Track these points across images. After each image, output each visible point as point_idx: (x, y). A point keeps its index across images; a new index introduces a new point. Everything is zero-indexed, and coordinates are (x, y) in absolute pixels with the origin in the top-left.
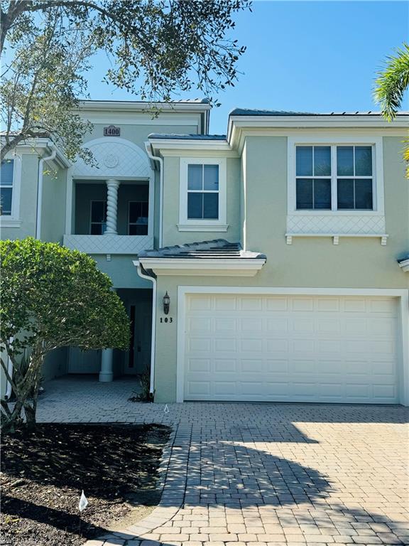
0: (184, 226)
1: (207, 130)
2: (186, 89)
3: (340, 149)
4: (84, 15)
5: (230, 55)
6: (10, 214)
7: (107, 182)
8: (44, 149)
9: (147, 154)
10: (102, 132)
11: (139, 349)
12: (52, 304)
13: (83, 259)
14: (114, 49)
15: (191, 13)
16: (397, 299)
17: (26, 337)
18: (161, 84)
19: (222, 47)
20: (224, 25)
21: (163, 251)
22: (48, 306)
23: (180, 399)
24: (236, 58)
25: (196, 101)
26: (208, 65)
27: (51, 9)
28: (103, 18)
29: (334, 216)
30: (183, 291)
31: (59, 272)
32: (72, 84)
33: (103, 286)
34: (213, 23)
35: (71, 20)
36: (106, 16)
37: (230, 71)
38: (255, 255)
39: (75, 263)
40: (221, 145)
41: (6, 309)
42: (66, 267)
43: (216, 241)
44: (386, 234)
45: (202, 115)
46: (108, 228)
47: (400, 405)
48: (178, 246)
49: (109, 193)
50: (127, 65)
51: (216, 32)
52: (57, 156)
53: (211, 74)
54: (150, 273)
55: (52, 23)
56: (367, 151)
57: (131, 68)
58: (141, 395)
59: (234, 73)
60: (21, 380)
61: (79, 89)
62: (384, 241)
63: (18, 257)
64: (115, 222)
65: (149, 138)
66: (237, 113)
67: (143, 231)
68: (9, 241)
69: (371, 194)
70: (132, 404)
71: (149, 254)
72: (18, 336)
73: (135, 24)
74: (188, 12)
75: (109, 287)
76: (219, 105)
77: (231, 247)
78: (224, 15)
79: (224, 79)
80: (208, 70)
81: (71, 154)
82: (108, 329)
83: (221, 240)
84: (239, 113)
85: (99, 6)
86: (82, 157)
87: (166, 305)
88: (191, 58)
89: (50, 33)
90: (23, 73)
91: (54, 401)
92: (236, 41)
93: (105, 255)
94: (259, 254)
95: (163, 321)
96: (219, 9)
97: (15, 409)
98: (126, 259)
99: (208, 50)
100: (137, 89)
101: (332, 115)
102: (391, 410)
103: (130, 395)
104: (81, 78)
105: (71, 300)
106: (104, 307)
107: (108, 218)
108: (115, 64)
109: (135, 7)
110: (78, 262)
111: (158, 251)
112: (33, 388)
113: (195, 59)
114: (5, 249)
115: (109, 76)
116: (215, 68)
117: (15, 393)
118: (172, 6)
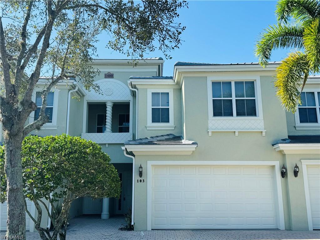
0: (150, 127)
1: (162, 74)
2: (152, 50)
3: (236, 83)
4: (95, 12)
5: (177, 31)
6: (51, 122)
7: (106, 103)
8: (71, 85)
9: (129, 87)
10: (104, 76)
11: (124, 199)
12: (76, 172)
13: (94, 146)
14: (112, 30)
15: (155, 9)
16: (273, 167)
17: (61, 191)
18: (138, 49)
19: (173, 27)
20: (173, 16)
21: (138, 141)
22: (74, 172)
23: (149, 228)
24: (180, 33)
25: (155, 59)
26: (165, 37)
27: (77, 9)
28: (106, 13)
29: (235, 120)
30: (150, 163)
31: (81, 152)
32: (88, 50)
33: (105, 161)
34: (167, 14)
35: (89, 14)
36: (108, 12)
37: (177, 40)
38: (191, 142)
39: (89, 148)
40: (170, 82)
41: (50, 175)
42: (85, 150)
43: (168, 135)
44: (265, 129)
45: (159, 66)
46: (106, 129)
47: (278, 229)
48: (147, 138)
49: (107, 109)
50: (119, 39)
51: (169, 19)
52: (79, 90)
53: (167, 42)
54: (131, 153)
55: (78, 17)
56: (251, 84)
57: (122, 40)
58: (126, 226)
59: (179, 41)
60: (57, 217)
61: (92, 52)
62: (264, 134)
63: (57, 145)
64: (111, 125)
65: (130, 78)
66: (179, 64)
67: (127, 130)
68: (52, 136)
69: (255, 107)
70: (121, 232)
71: (131, 143)
72: (56, 191)
73: (123, 16)
74: (153, 9)
75: (109, 161)
76: (171, 58)
77: (176, 138)
78: (173, 10)
79: (173, 44)
80: (165, 40)
81: (87, 87)
82: (108, 186)
83: (171, 134)
84: (180, 64)
85: (104, 7)
86: (94, 89)
87: (141, 172)
88: (155, 34)
89: (76, 22)
90: (62, 43)
91: (76, 231)
92: (180, 24)
93: (105, 144)
94: (193, 142)
95: (139, 181)
96: (170, 7)
97: (53, 235)
98: (118, 146)
99: (165, 29)
100: (125, 51)
101: (237, 64)
102: (273, 232)
103: (120, 227)
104: (94, 46)
105: (87, 169)
106: (106, 173)
107: (107, 123)
108: (113, 38)
109: (124, 7)
110: (91, 147)
111: (135, 141)
112: (64, 222)
113: (158, 34)
114: (49, 141)
115: (109, 44)
116: (168, 39)
117: (54, 225)
118: (145, 6)
